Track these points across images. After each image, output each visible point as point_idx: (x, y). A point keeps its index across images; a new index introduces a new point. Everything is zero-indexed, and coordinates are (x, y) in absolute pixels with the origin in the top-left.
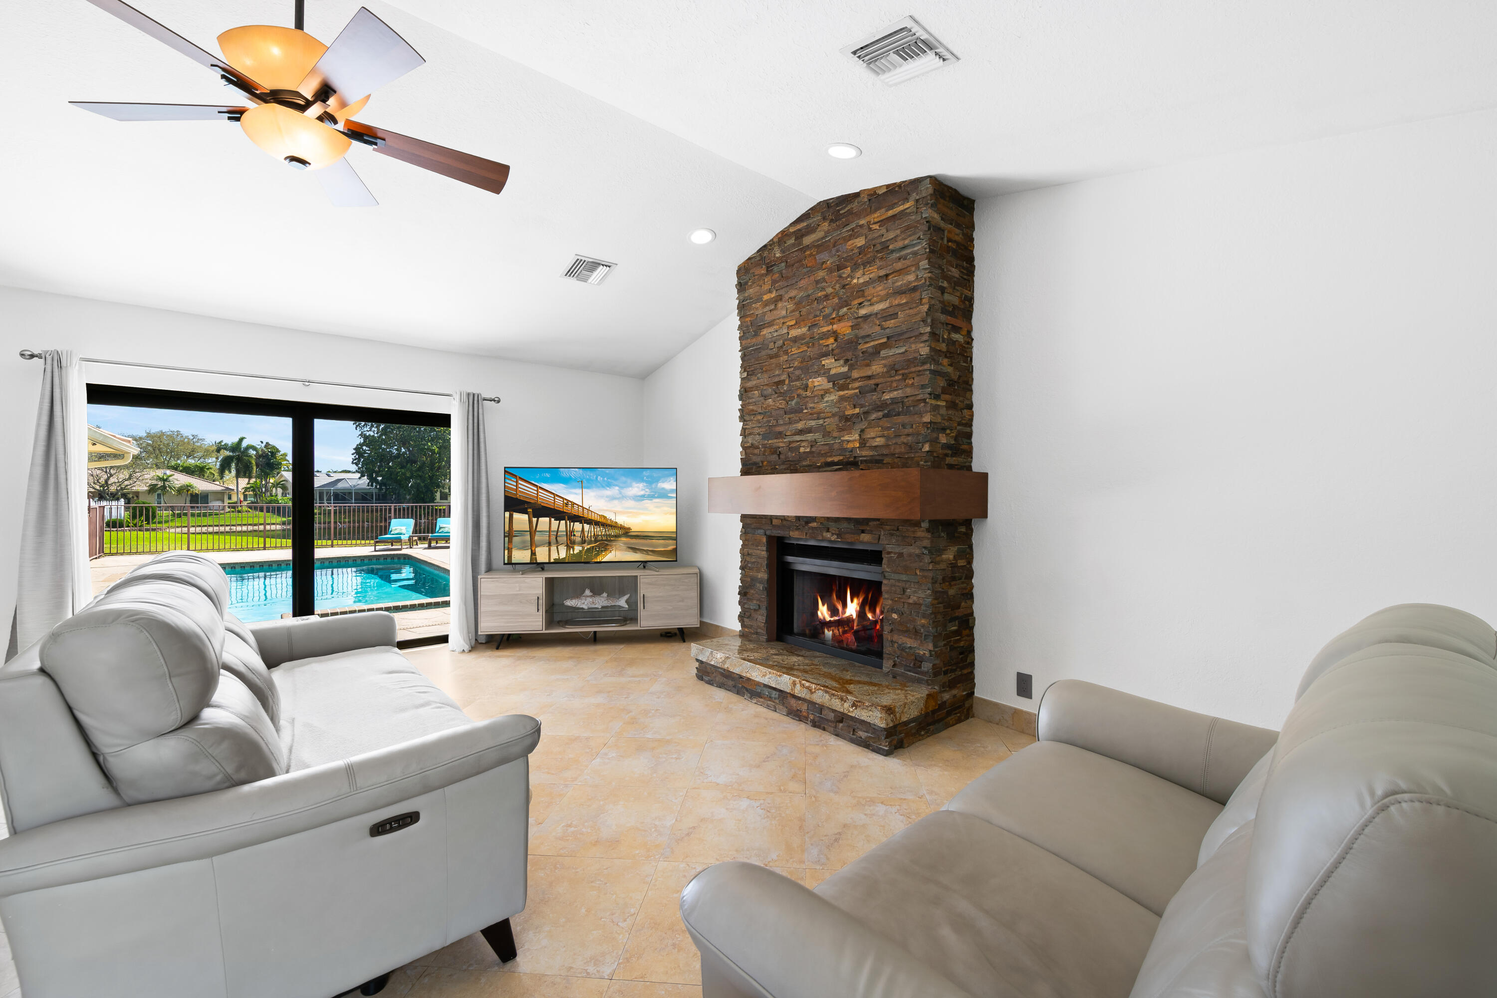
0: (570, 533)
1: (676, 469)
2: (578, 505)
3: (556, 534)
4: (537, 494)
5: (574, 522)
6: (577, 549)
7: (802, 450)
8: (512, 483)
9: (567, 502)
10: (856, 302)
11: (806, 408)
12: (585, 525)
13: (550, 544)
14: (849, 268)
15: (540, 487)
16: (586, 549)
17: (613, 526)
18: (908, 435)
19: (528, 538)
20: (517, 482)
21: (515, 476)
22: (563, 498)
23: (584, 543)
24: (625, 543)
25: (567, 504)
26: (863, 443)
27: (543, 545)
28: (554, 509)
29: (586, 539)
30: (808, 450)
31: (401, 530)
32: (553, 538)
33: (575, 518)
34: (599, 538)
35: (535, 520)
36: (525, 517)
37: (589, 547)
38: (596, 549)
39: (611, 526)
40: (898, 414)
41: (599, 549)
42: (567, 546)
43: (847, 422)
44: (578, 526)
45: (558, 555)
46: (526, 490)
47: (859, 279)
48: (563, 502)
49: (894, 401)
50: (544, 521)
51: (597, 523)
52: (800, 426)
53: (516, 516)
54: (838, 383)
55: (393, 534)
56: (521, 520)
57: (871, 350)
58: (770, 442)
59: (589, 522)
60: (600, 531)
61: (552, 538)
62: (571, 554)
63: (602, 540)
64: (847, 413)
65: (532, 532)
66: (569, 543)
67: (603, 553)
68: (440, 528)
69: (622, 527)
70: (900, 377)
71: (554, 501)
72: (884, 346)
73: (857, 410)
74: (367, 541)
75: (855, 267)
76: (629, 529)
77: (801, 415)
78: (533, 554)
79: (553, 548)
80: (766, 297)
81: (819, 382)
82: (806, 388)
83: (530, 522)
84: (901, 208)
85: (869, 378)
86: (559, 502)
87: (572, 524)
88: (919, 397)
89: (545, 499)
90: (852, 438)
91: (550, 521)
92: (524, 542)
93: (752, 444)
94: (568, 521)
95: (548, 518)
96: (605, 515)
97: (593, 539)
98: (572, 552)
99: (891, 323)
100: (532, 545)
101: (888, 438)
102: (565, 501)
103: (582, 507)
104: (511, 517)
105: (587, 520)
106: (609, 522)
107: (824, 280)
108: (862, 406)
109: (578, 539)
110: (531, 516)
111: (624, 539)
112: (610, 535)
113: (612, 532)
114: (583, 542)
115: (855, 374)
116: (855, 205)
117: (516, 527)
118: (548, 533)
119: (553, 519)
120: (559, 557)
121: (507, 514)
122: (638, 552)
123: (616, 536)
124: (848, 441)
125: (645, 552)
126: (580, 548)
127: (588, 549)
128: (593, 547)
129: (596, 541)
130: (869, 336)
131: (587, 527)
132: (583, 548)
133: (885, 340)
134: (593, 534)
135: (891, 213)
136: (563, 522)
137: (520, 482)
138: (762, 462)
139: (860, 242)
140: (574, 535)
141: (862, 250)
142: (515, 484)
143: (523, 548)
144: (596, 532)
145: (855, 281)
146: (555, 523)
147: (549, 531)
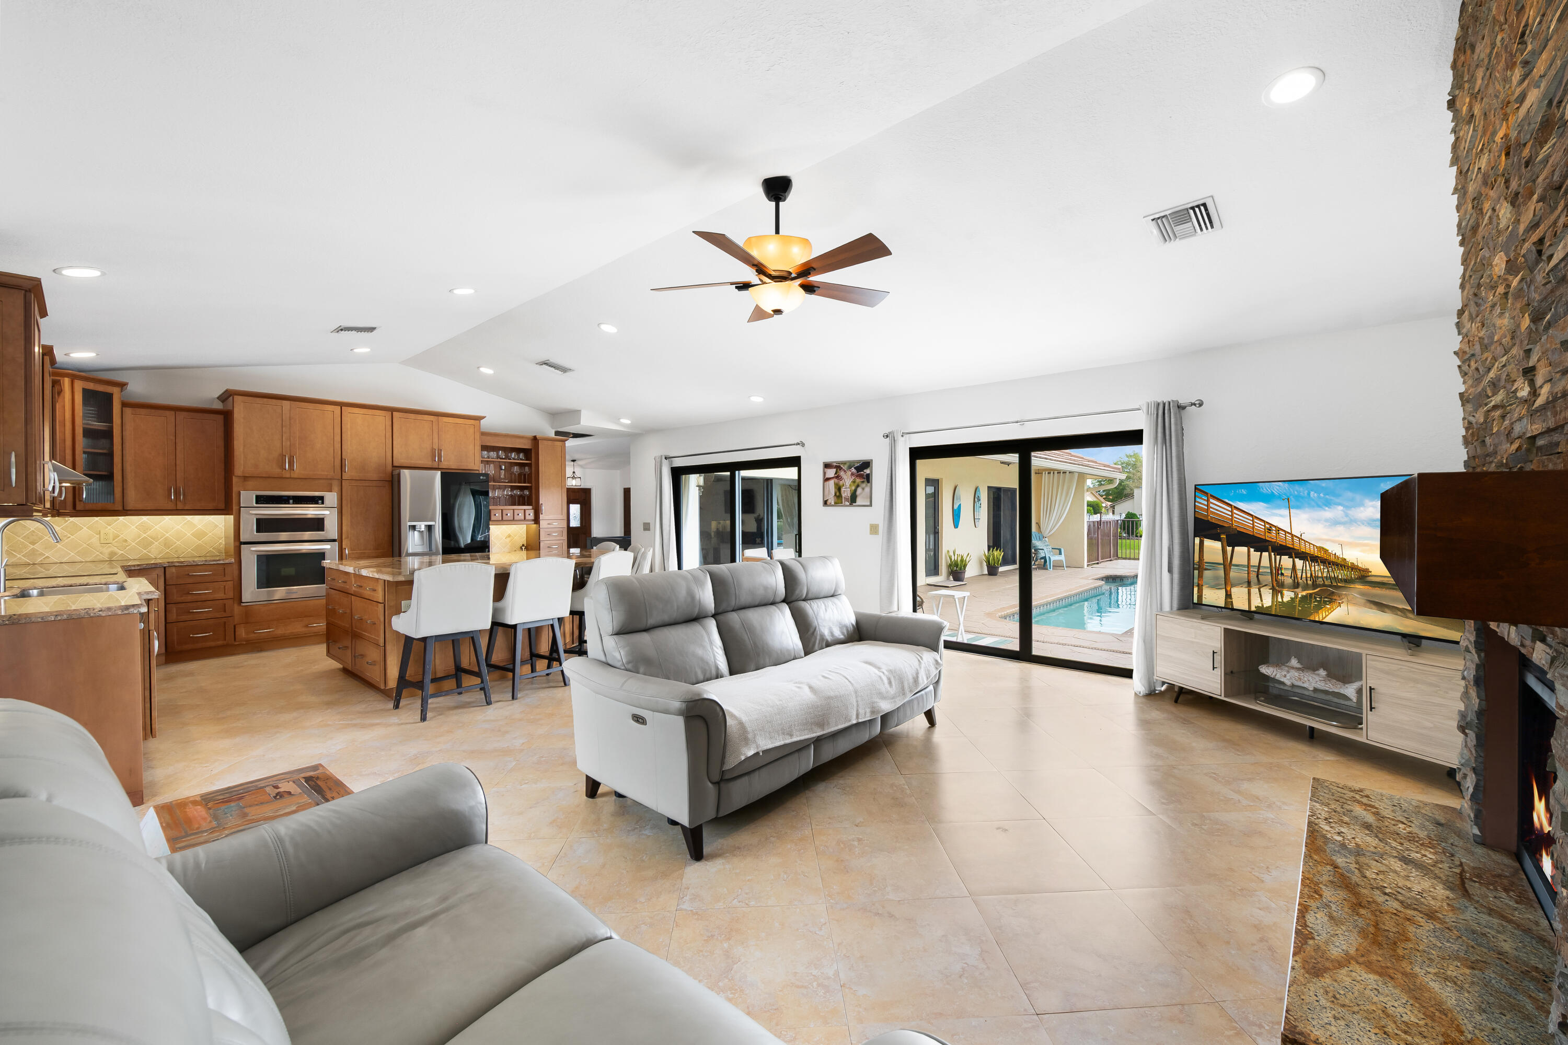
0: (1277, 571)
2: (1285, 531)
3: (1256, 570)
4: (1232, 516)
5: (1281, 555)
6: (1288, 595)
8: (1202, 502)
9: (1270, 528)
12: (1297, 560)
15: (1235, 507)
16: (1300, 596)
17: (1341, 564)
19: (1221, 573)
20: (1208, 501)
21: (1206, 493)
22: (1264, 522)
23: (1297, 588)
24: (1362, 594)
25: (1269, 530)
27: (1240, 584)
28: (1253, 536)
29: (1300, 581)
32: (1253, 576)
33: (1282, 550)
34: (1320, 581)
35: (1229, 549)
36: (1218, 545)
37: (1304, 593)
38: (1315, 598)
39: (1337, 565)
41: (1321, 598)
42: (1273, 589)
44: (1286, 561)
45: (1262, 601)
46: (1218, 510)
48: (1265, 526)
50: (1241, 550)
51: (1314, 559)
53: (1208, 543)
56: (1213, 547)
59: (1303, 556)
60: (1319, 570)
61: (1251, 575)
62: (1279, 602)
63: (1324, 585)
65: (1227, 565)
66: (1275, 585)
67: (1328, 606)
69: (1354, 568)
71: (1253, 524)
76: (1367, 570)
78: (1228, 596)
79: (1254, 591)
83: (1224, 552)
86: (1259, 526)
87: (1278, 557)
89: (1242, 522)
91: (1249, 551)
92: (1216, 578)
94: (1273, 554)
95: (1246, 548)
96: (1326, 547)
97: (1309, 582)
98: (1280, 600)
100: (1227, 584)
102: (1267, 526)
103: (1291, 534)
104: (1202, 543)
105: (1300, 553)
106: (1332, 558)
109: (1288, 581)
110: (1225, 543)
111: (1359, 587)
112: (1336, 579)
113: (1340, 574)
114: (1296, 585)
117: (1207, 558)
118: (1247, 569)
119: (1252, 550)
120: (1263, 605)
121: (1197, 540)
122: (1386, 610)
123: (1346, 581)
125: (1399, 613)
126: (1292, 595)
127: (1303, 597)
128: (1311, 594)
129: (1315, 586)
131: (1299, 563)
132: (1296, 595)
134: (1309, 575)
136: (1265, 554)
137: (1211, 500)
140: (1282, 574)
142: (1206, 503)
143: (1215, 587)
144: (1313, 572)
146: (1255, 555)
147: (1249, 566)
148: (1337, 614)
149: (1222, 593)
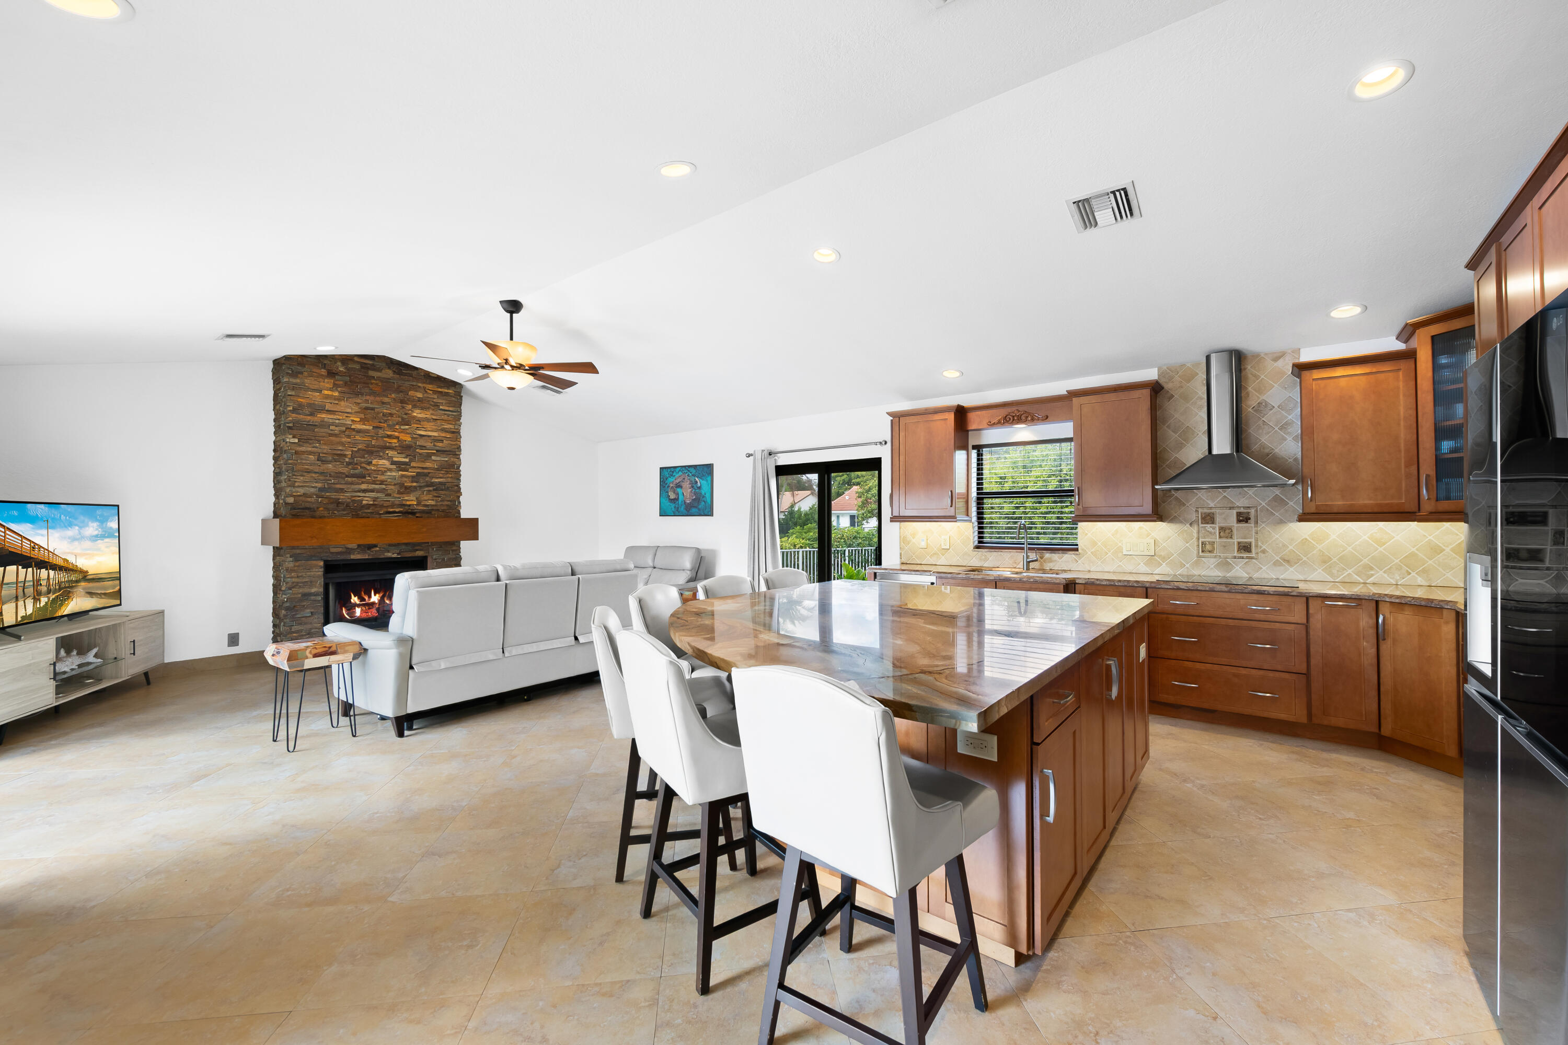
0: (37, 582)
1: (118, 506)
2: (44, 548)
3: (23, 585)
4: (5, 537)
5: (40, 569)
6: (44, 600)
7: (364, 502)
9: (34, 546)
10: (416, 426)
11: (369, 477)
12: (50, 571)
13: (17, 598)
14: (411, 406)
15: (8, 528)
16: (51, 599)
18: (448, 501)
22: (30, 541)
23: (50, 593)
24: (84, 589)
25: (34, 548)
26: (419, 504)
27: (10, 600)
28: (22, 554)
29: (52, 587)
30: (372, 503)
32: (20, 590)
33: (42, 564)
34: (63, 585)
37: (53, 597)
38: (60, 598)
39: (72, 570)
40: (442, 490)
41: (62, 598)
42: (34, 598)
43: (407, 490)
44: (44, 573)
45: (26, 610)
47: (417, 413)
48: (30, 545)
49: (440, 483)
50: (12, 569)
51: (60, 568)
52: (364, 486)
54: (399, 467)
57: (425, 454)
58: (327, 494)
59: (54, 567)
60: (63, 577)
61: (19, 590)
62: (38, 608)
63: (65, 587)
64: (405, 484)
66: (35, 595)
67: (66, 602)
69: (82, 571)
70: (444, 472)
71: (22, 544)
73: (415, 484)
75: (415, 406)
76: (87, 572)
77: (363, 480)
79: (21, 603)
80: (326, 392)
81: (385, 463)
82: (370, 463)
84: (446, 391)
85: (423, 468)
86: (26, 545)
87: (39, 570)
88: (455, 484)
89: (12, 542)
90: (411, 500)
91: (17, 569)
94: (35, 568)
95: (16, 566)
96: (68, 558)
97: (57, 587)
98: (38, 606)
99: (440, 444)
101: (437, 501)
102: (32, 545)
103: (48, 550)
105: (52, 566)
106: (71, 567)
107: (388, 403)
108: (417, 482)
109: (44, 589)
111: (83, 584)
112: (71, 581)
113: (74, 577)
114: (49, 592)
115: (413, 464)
116: (414, 373)
118: (15, 585)
119: (20, 567)
120: (26, 614)
122: (94, 596)
123: (77, 581)
124: (407, 500)
125: (99, 596)
126: (46, 599)
127: (54, 599)
128: (57, 596)
129: (60, 589)
130: (424, 447)
131: (52, 573)
132: (49, 599)
133: (435, 452)
134: (57, 582)
135: (440, 390)
136: (30, 570)
139: (420, 395)
140: (41, 584)
141: (420, 400)
145: (415, 414)
146: (22, 571)
147: (17, 582)
148: (72, 606)
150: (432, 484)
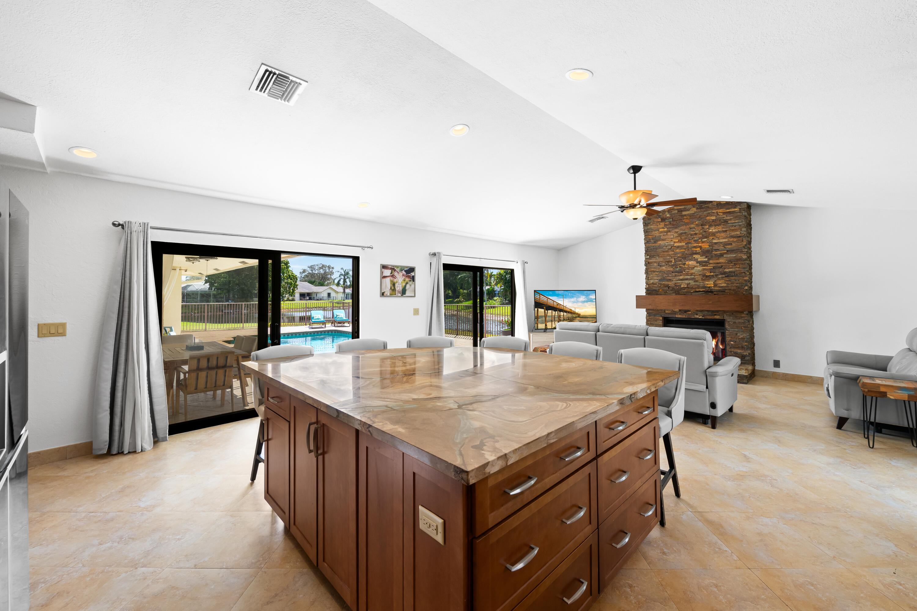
0: (559, 316)
1: (595, 290)
2: (561, 305)
3: (554, 317)
4: (547, 301)
5: (561, 312)
7: (682, 286)
8: (537, 296)
9: (558, 304)
10: (711, 237)
11: (684, 272)
13: (552, 321)
14: (708, 226)
15: (548, 298)
17: (574, 313)
19: (544, 319)
20: (540, 296)
21: (539, 293)
22: (556, 302)
24: (578, 320)
26: (715, 285)
27: (549, 321)
28: (553, 307)
30: (686, 286)
31: (319, 317)
32: (553, 319)
33: (561, 310)
35: (546, 311)
36: (543, 310)
40: (732, 276)
43: (708, 278)
44: (562, 313)
46: (543, 299)
47: (712, 230)
49: (730, 272)
50: (550, 311)
51: (569, 312)
52: (681, 277)
53: (540, 310)
54: (702, 264)
55: (315, 319)
56: (541, 311)
57: (719, 254)
58: (663, 282)
59: (566, 312)
60: (570, 315)
63: (571, 319)
64: (706, 274)
65: (546, 316)
68: (337, 316)
69: (577, 314)
70: (733, 264)
71: (553, 303)
72: (725, 253)
73: (712, 274)
74: (291, 323)
75: (711, 226)
76: (580, 314)
77: (681, 274)
78: (546, 325)
79: (553, 323)
80: (661, 230)
81: (692, 263)
82: (684, 264)
83: (545, 312)
84: (733, 210)
85: (718, 263)
86: (555, 304)
88: (742, 271)
89: (550, 303)
90: (710, 284)
91: (552, 312)
92: (542, 320)
93: (653, 283)
94: (559, 312)
96: (571, 309)
97: (567, 319)
99: (729, 246)
100: (546, 322)
101: (728, 284)
103: (563, 306)
104: (538, 310)
107: (694, 228)
108: (714, 273)
109: (562, 319)
110: (545, 310)
111: (578, 318)
112: (573, 317)
113: (574, 316)
115: (711, 262)
116: (710, 205)
117: (539, 315)
119: (553, 311)
121: (536, 309)
123: (575, 317)
124: (707, 284)
130: (718, 250)
131: (565, 314)
133: (726, 252)
134: (567, 317)
135: (730, 211)
136: (557, 312)
137: (541, 296)
138: (659, 290)
139: (714, 218)
140: (561, 317)
141: (713, 221)
142: (539, 297)
143: (542, 323)
145: (711, 230)
146: (554, 312)
147: (552, 316)
149: (544, 325)
150: (725, 273)
